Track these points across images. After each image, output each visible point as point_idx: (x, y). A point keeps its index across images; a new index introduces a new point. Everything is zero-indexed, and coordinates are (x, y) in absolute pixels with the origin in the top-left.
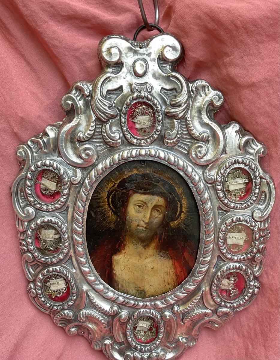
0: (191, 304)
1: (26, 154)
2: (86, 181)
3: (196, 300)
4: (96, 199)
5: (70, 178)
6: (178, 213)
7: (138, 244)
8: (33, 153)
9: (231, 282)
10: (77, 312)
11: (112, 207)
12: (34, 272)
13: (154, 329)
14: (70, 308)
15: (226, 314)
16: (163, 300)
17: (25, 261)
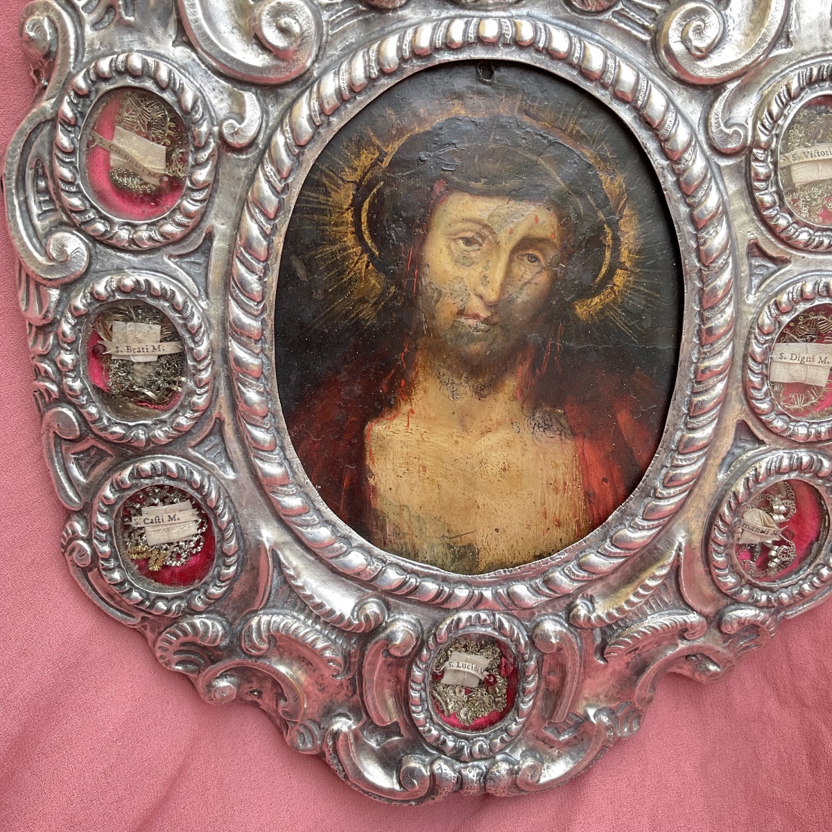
0: (637, 594)
1: (56, 30)
2: (280, 139)
3: (654, 578)
4: (314, 211)
5: (220, 125)
6: (604, 270)
7: (456, 381)
8: (82, 27)
9: (776, 517)
10: (238, 622)
11: (369, 242)
12: (86, 475)
13: (500, 680)
14: (213, 606)
15: (752, 628)
16: (539, 581)
17: (52, 435)
